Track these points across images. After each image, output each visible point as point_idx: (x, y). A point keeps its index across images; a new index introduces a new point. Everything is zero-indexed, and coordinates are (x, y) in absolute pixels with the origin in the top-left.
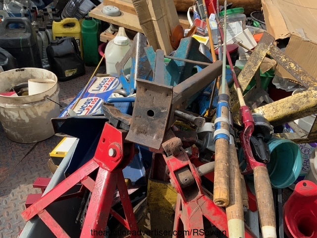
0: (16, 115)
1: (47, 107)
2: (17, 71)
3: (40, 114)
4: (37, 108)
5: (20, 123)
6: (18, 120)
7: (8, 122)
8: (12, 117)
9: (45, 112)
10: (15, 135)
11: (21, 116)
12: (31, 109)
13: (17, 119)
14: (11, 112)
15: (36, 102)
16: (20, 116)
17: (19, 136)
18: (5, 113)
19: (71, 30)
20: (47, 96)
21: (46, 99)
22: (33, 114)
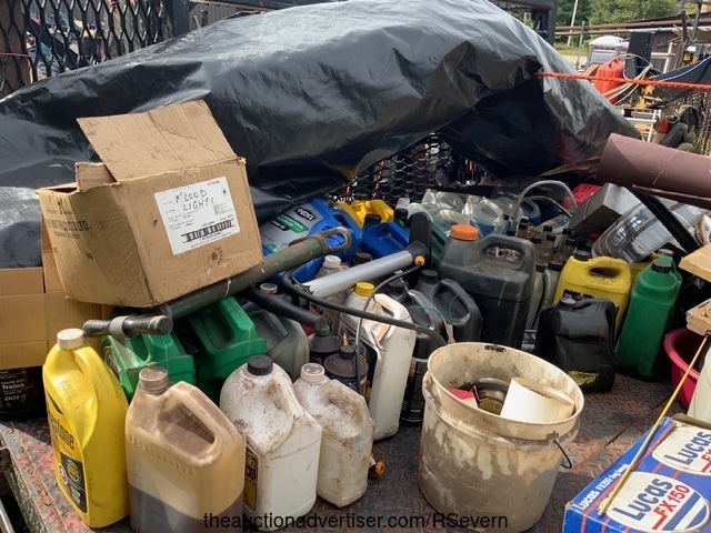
0: (469, 453)
1: (543, 460)
2: (487, 348)
3: (520, 472)
4: (521, 455)
5: (469, 475)
6: (468, 466)
7: (442, 458)
8: (457, 454)
9: (534, 471)
10: (442, 495)
11: (480, 459)
12: (508, 453)
13: (465, 462)
14: (461, 441)
15: (526, 442)
16: (475, 459)
17: (451, 501)
18: (446, 438)
19: (607, 284)
20: (554, 435)
21: (551, 441)
22: (507, 465)
